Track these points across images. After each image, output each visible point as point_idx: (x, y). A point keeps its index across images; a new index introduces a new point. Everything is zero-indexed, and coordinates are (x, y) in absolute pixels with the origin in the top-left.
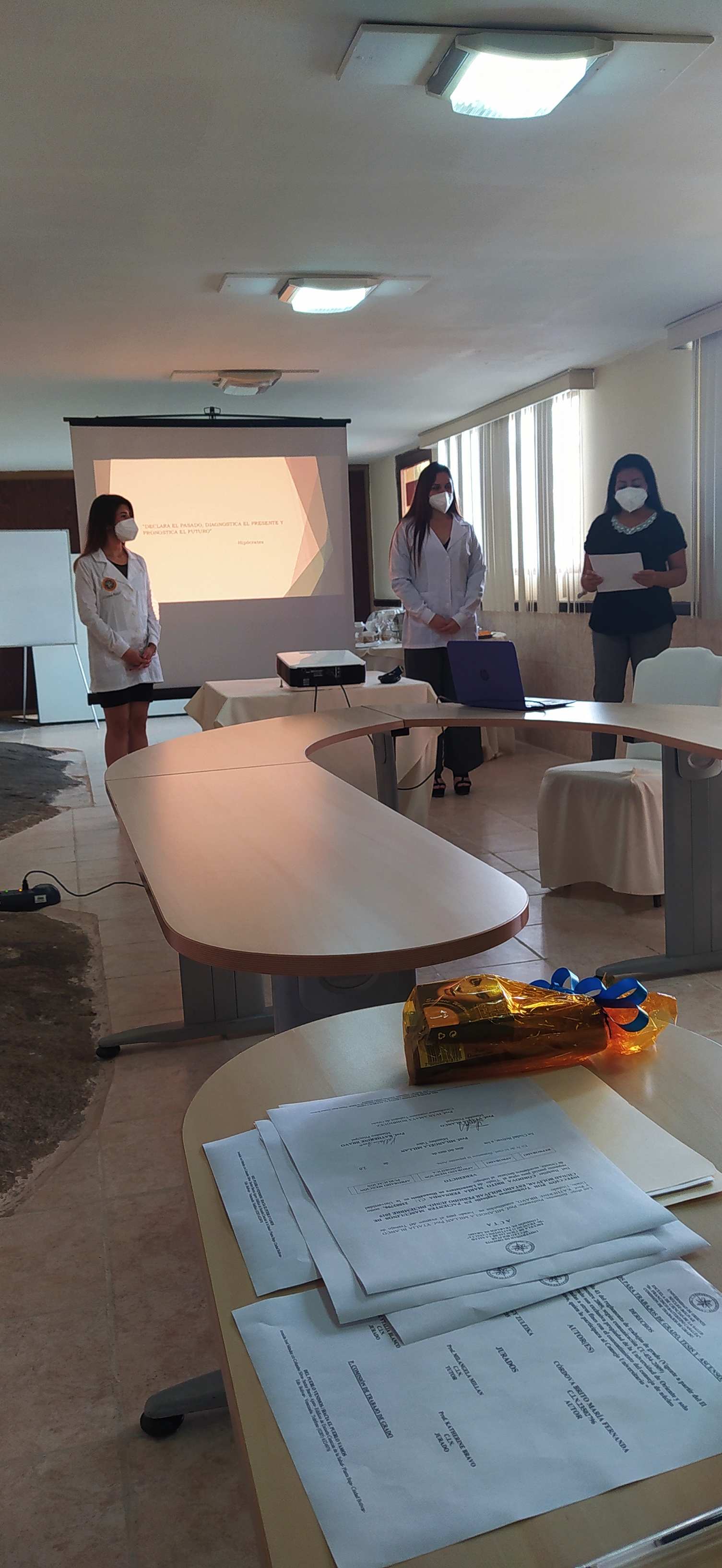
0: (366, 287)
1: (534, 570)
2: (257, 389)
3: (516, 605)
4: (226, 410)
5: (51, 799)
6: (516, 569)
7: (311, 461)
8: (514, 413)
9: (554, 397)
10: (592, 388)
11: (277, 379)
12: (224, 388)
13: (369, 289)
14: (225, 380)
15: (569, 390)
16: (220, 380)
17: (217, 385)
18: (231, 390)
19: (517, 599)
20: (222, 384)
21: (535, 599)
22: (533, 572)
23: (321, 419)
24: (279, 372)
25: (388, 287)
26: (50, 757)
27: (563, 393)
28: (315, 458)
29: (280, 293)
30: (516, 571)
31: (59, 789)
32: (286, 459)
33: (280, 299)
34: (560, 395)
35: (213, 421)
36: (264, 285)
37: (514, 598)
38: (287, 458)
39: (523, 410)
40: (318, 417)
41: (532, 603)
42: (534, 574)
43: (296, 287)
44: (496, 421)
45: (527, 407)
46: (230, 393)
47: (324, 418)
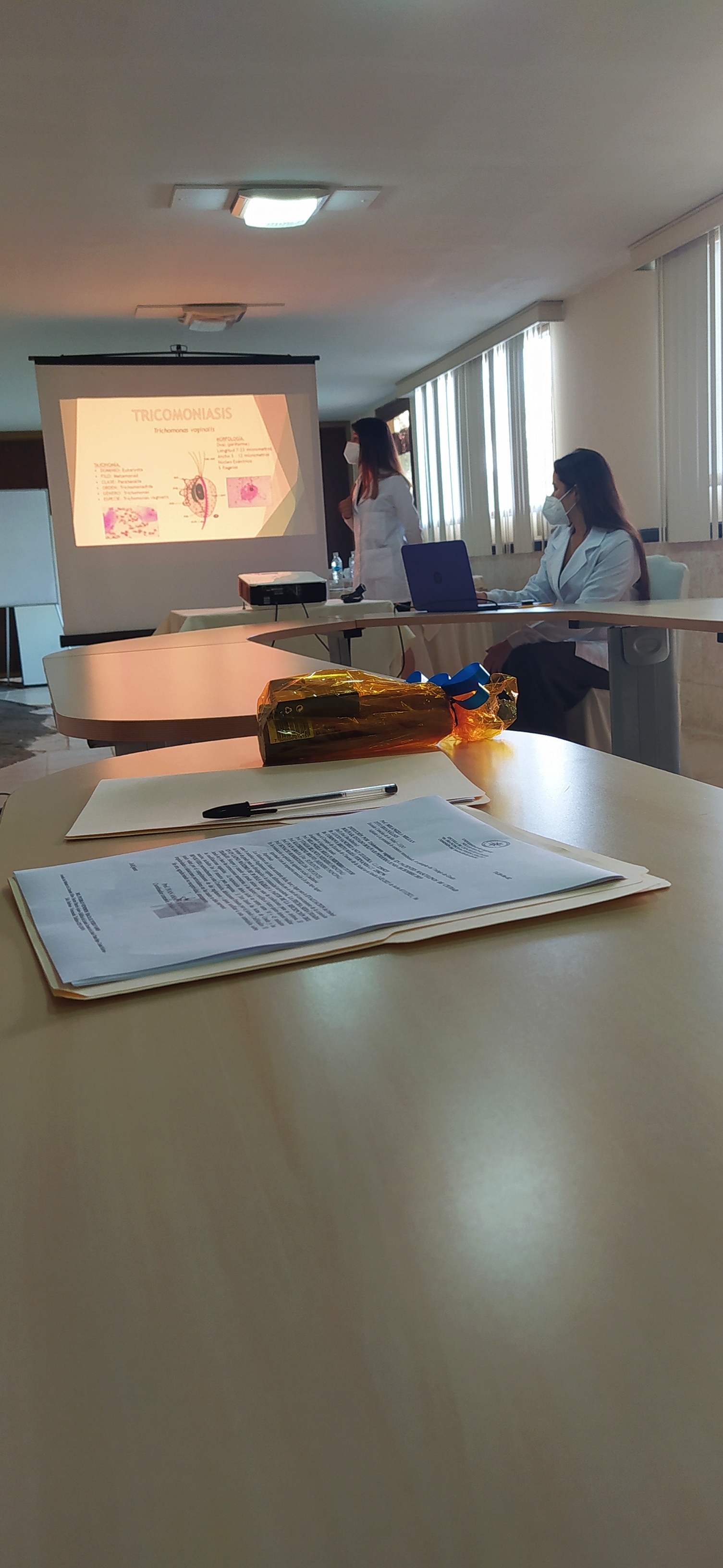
0: (318, 197)
1: (510, 512)
2: (224, 324)
3: (494, 548)
4: (193, 347)
5: (28, 745)
6: (492, 513)
7: (279, 400)
8: (486, 352)
9: (525, 331)
10: (562, 320)
11: (243, 314)
12: (189, 324)
13: (321, 199)
14: (189, 315)
15: (538, 323)
16: (184, 316)
17: (182, 321)
18: (197, 326)
19: (494, 542)
20: (187, 320)
21: (512, 540)
22: (508, 514)
23: (289, 355)
24: (243, 306)
25: (340, 199)
26: (31, 712)
27: (532, 326)
28: (283, 396)
29: (232, 208)
30: (492, 515)
31: (36, 736)
32: (255, 398)
33: (232, 213)
34: (530, 328)
35: (179, 359)
36: (215, 198)
37: (491, 542)
38: (255, 396)
39: (495, 348)
40: (286, 354)
41: (508, 545)
42: (510, 515)
43: (247, 198)
44: (470, 362)
45: (499, 345)
46: (196, 329)
47: (292, 355)
